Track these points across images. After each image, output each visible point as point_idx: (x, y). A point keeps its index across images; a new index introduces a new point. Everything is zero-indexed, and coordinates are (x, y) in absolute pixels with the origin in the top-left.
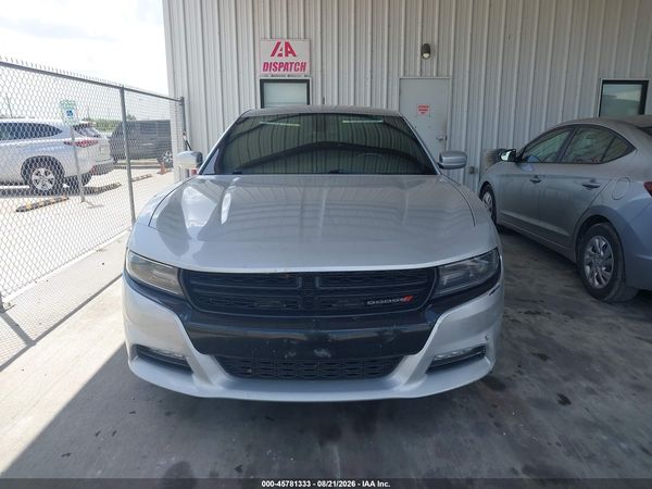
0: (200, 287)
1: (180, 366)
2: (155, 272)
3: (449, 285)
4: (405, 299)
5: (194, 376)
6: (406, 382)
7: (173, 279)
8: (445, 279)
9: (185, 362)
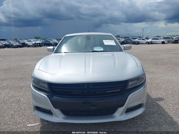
0: (54, 88)
1: (49, 112)
2: (41, 84)
3: (131, 85)
4: (118, 90)
5: (53, 115)
6: (119, 116)
7: (46, 86)
8: (130, 83)
9: (50, 111)
